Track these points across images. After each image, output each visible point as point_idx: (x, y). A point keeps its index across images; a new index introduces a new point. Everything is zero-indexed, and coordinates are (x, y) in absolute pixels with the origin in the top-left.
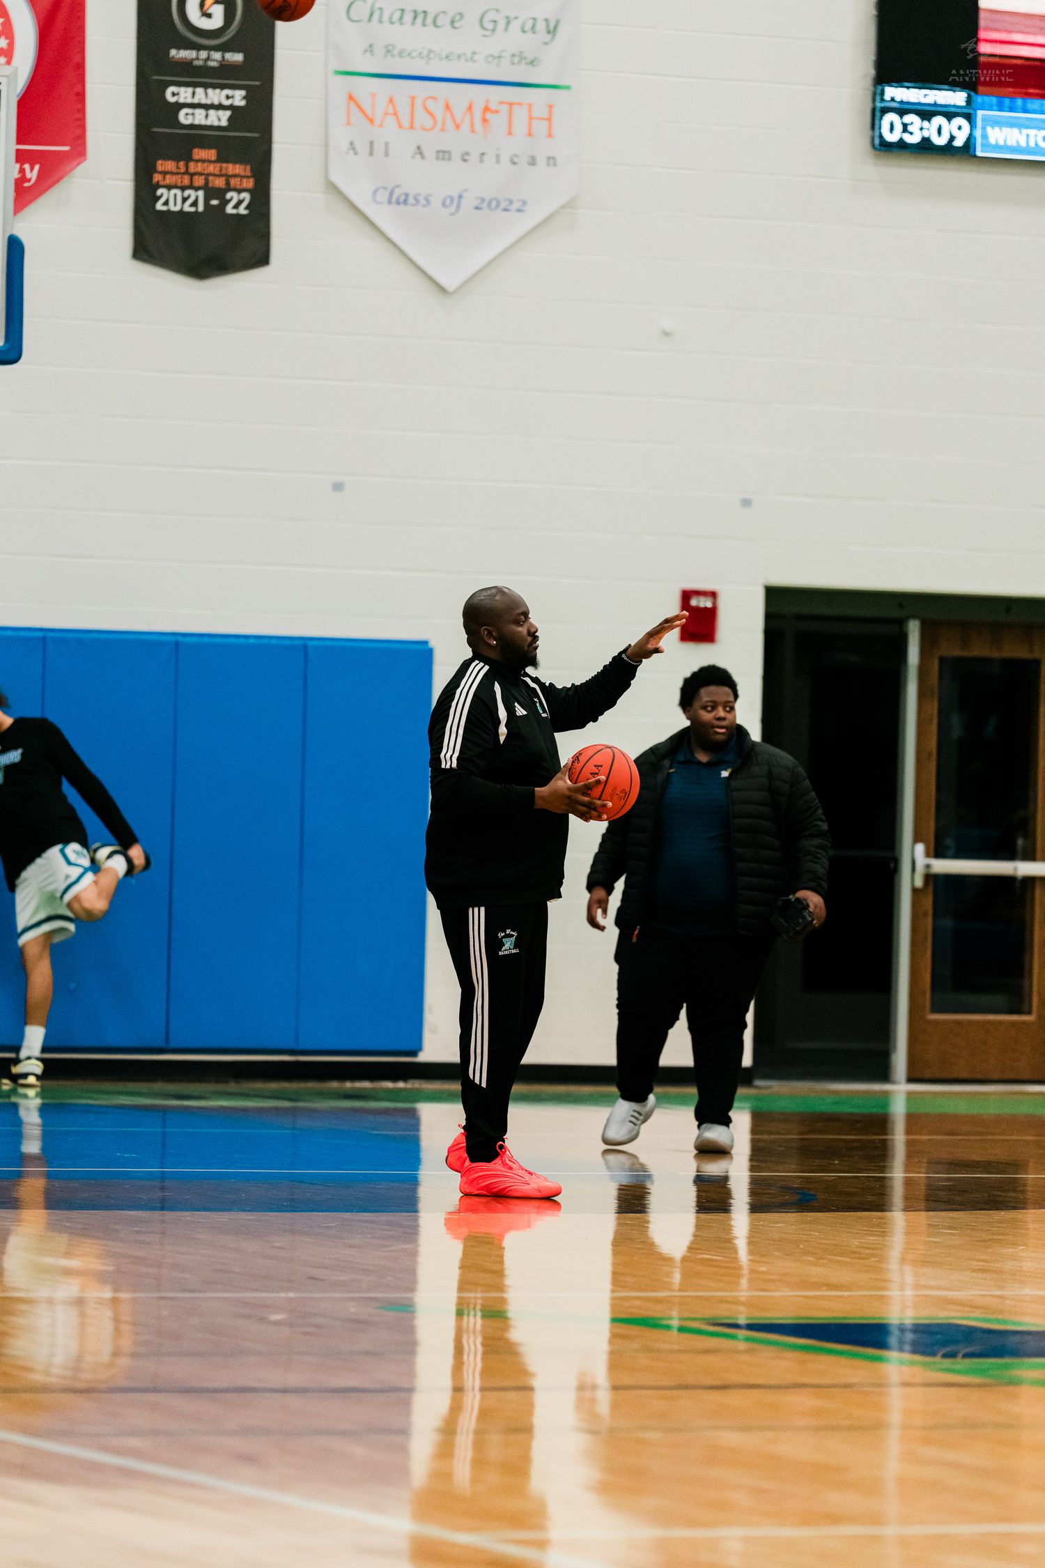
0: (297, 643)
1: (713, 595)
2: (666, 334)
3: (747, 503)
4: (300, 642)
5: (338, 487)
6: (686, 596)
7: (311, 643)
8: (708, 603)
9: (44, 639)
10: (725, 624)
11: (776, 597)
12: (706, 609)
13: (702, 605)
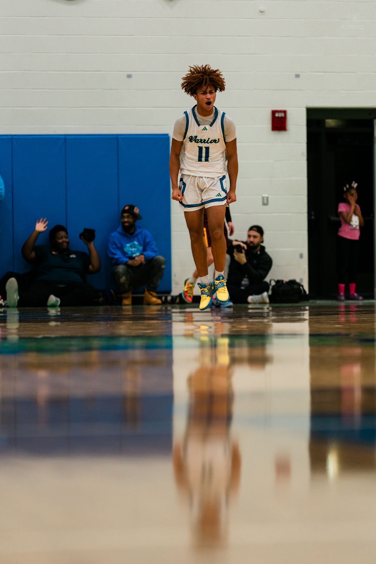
0: (114, 136)
1: (285, 112)
2: (262, 12)
3: (297, 76)
4: (115, 136)
5: (129, 76)
6: (274, 112)
7: (119, 137)
8: (282, 115)
9: (12, 139)
10: (290, 123)
11: (310, 112)
12: (282, 117)
13: (280, 116)
